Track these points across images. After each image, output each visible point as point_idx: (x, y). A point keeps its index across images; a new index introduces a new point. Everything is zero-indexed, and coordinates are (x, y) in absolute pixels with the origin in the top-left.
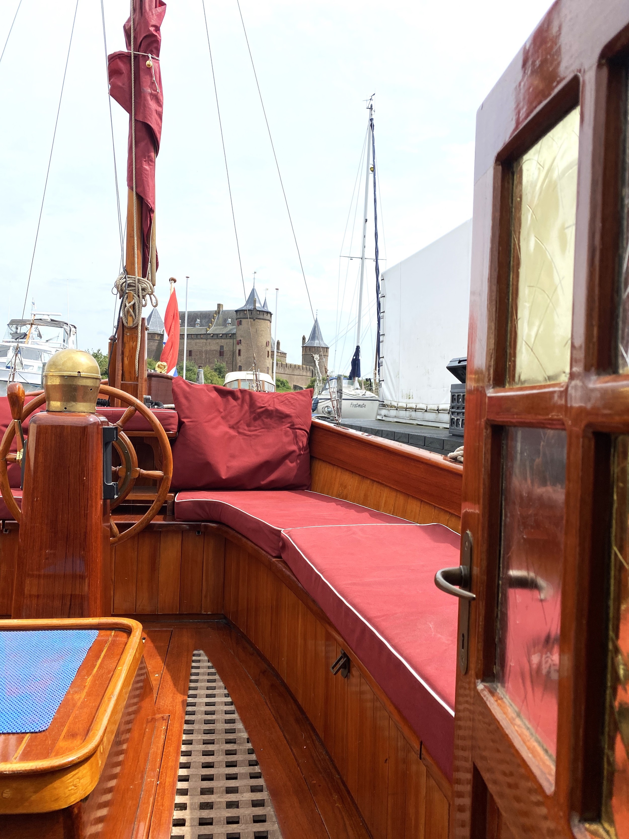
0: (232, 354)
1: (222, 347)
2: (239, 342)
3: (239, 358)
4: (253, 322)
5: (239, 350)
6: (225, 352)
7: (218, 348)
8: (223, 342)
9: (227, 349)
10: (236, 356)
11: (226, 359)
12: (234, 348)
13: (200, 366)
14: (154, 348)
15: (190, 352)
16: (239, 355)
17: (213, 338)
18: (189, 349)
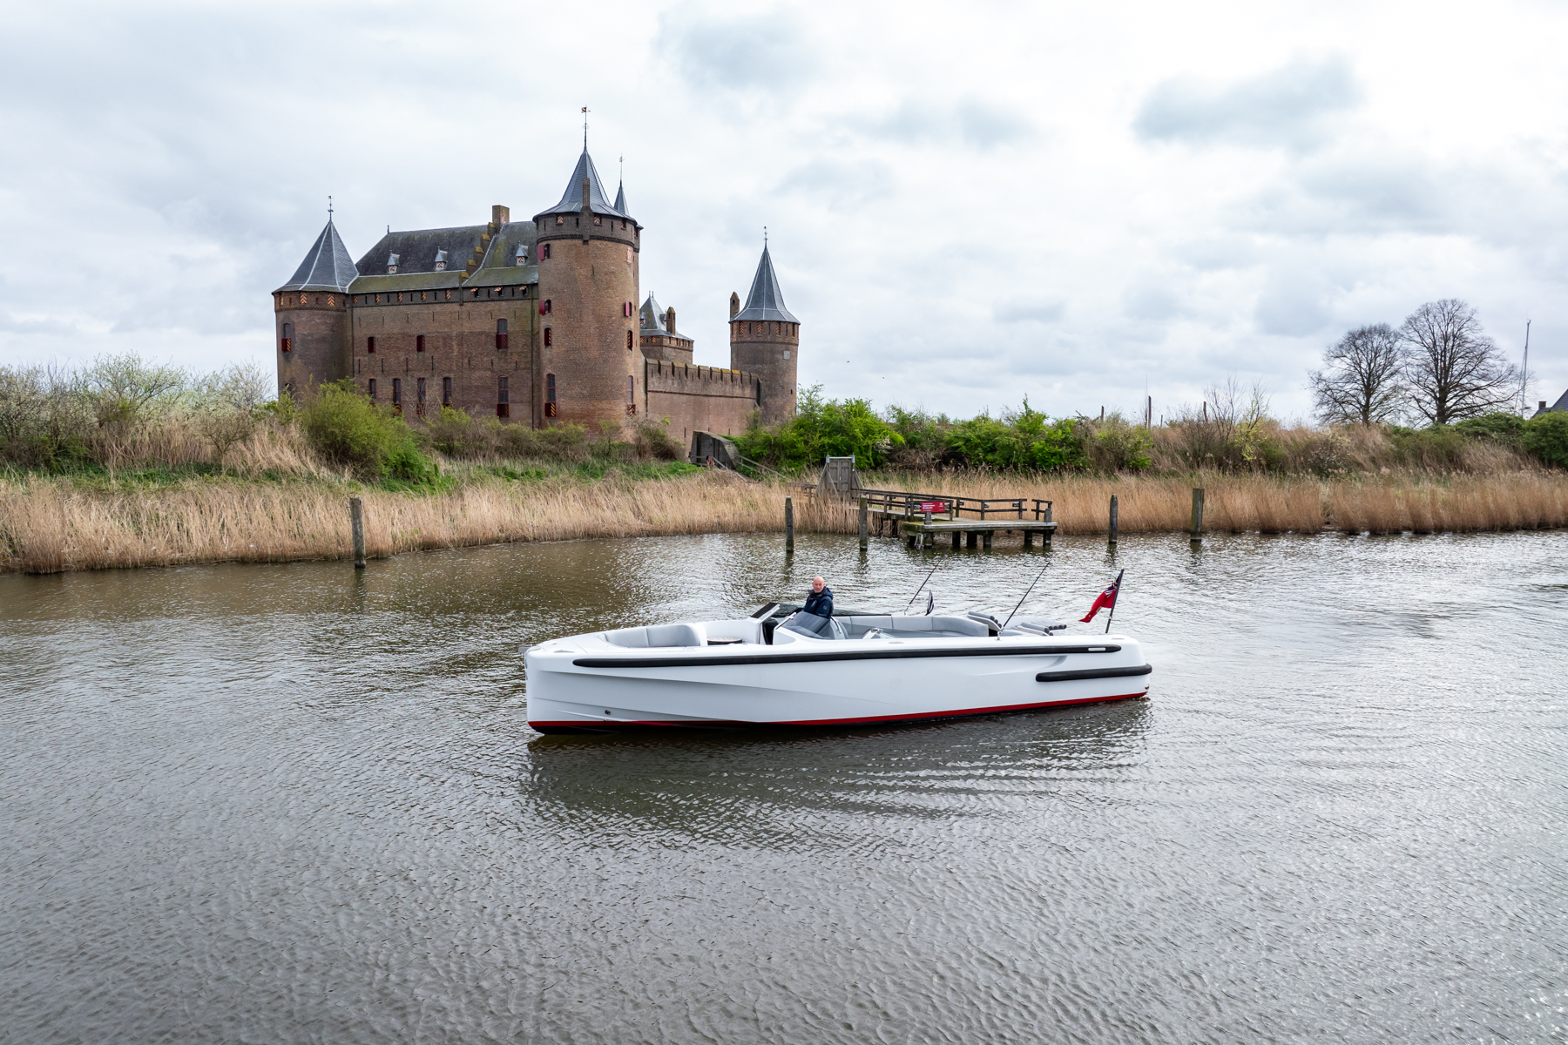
1: (501, 322)
2: (547, 308)
3: (547, 353)
4: (584, 248)
5: (547, 331)
6: (511, 337)
7: (490, 326)
12: (535, 326)
13: (446, 379)
14: (324, 330)
15: (420, 339)
16: (547, 343)
17: (477, 299)
18: (416, 332)
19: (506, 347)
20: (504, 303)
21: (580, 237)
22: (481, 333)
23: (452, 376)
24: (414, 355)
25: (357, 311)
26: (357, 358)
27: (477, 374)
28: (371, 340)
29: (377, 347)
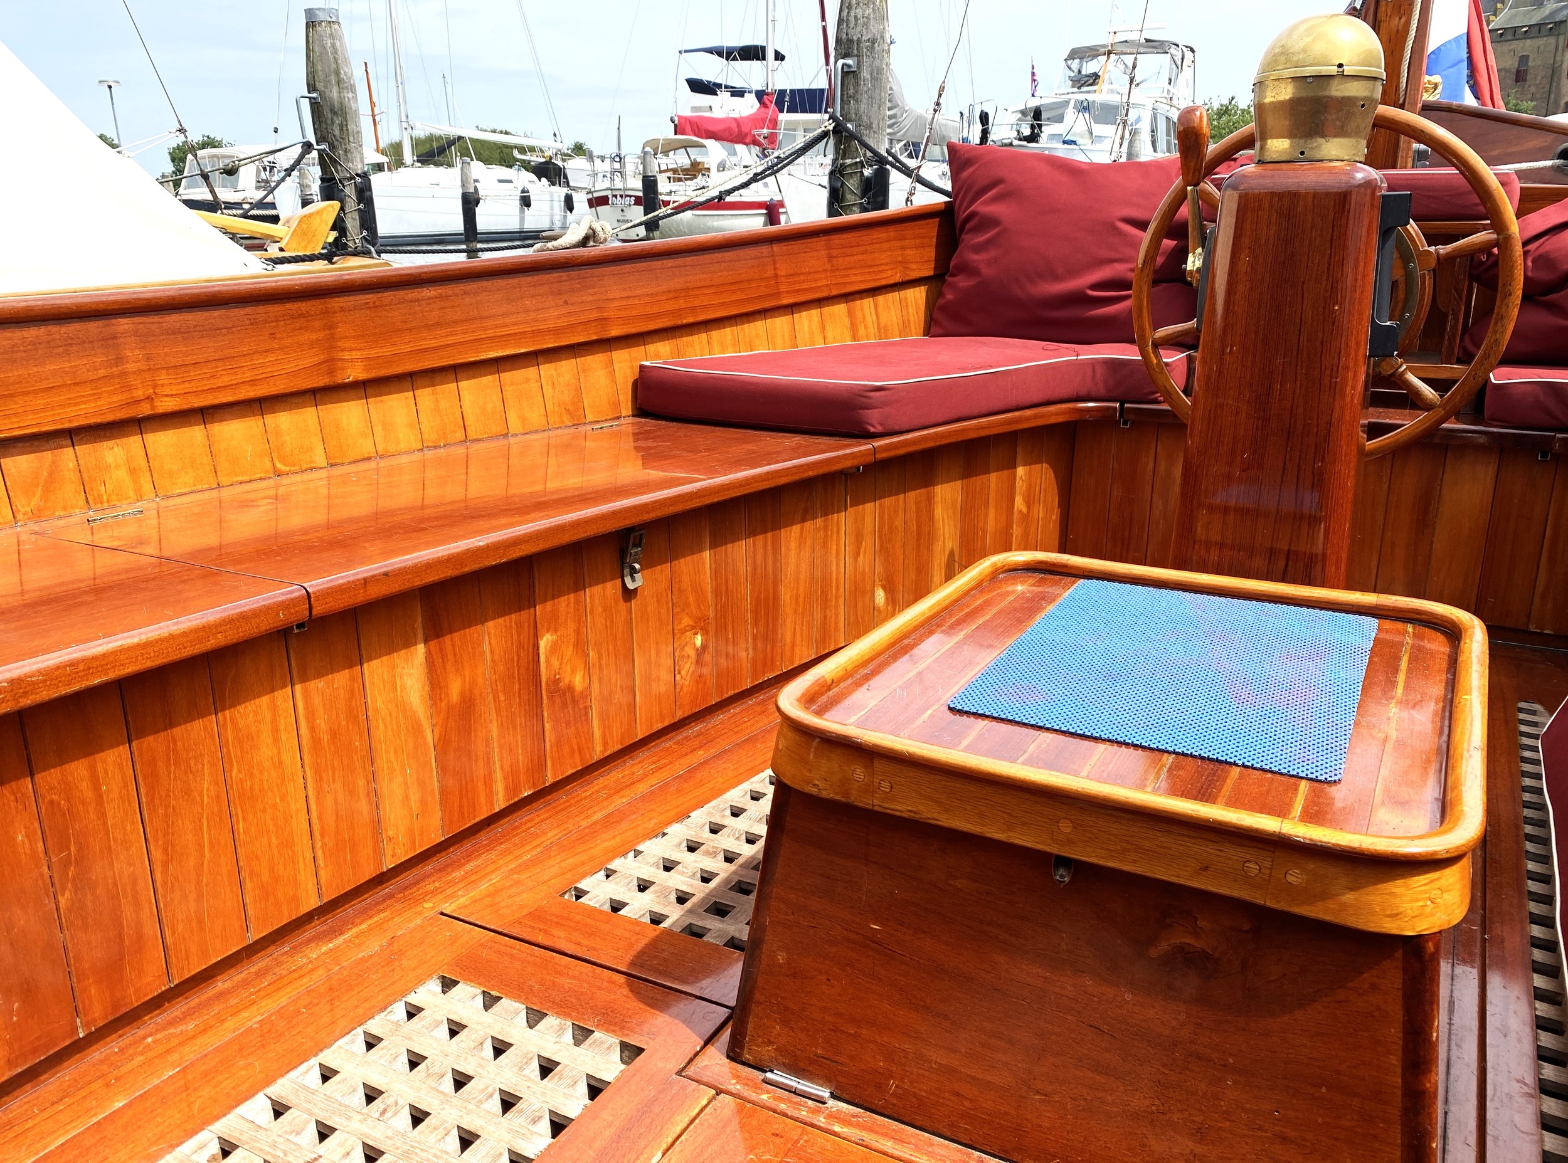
0: (1549, 75)
8: (1527, 46)
9: (1539, 63)
10: (1559, 79)
11: (1533, 89)
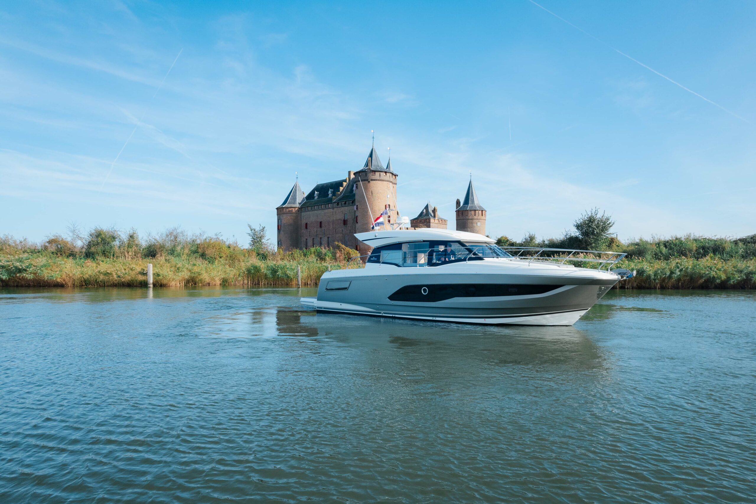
1: (345, 215)
2: (357, 208)
3: (356, 226)
4: (368, 184)
5: (357, 217)
6: (348, 220)
7: (342, 217)
13: (328, 237)
14: (291, 221)
15: (321, 223)
16: (357, 222)
17: (339, 206)
18: (319, 220)
19: (347, 224)
20: (346, 208)
21: (367, 180)
22: (340, 219)
23: (330, 236)
24: (319, 229)
25: (302, 214)
26: (302, 231)
27: (338, 235)
28: (306, 224)
29: (308, 227)
